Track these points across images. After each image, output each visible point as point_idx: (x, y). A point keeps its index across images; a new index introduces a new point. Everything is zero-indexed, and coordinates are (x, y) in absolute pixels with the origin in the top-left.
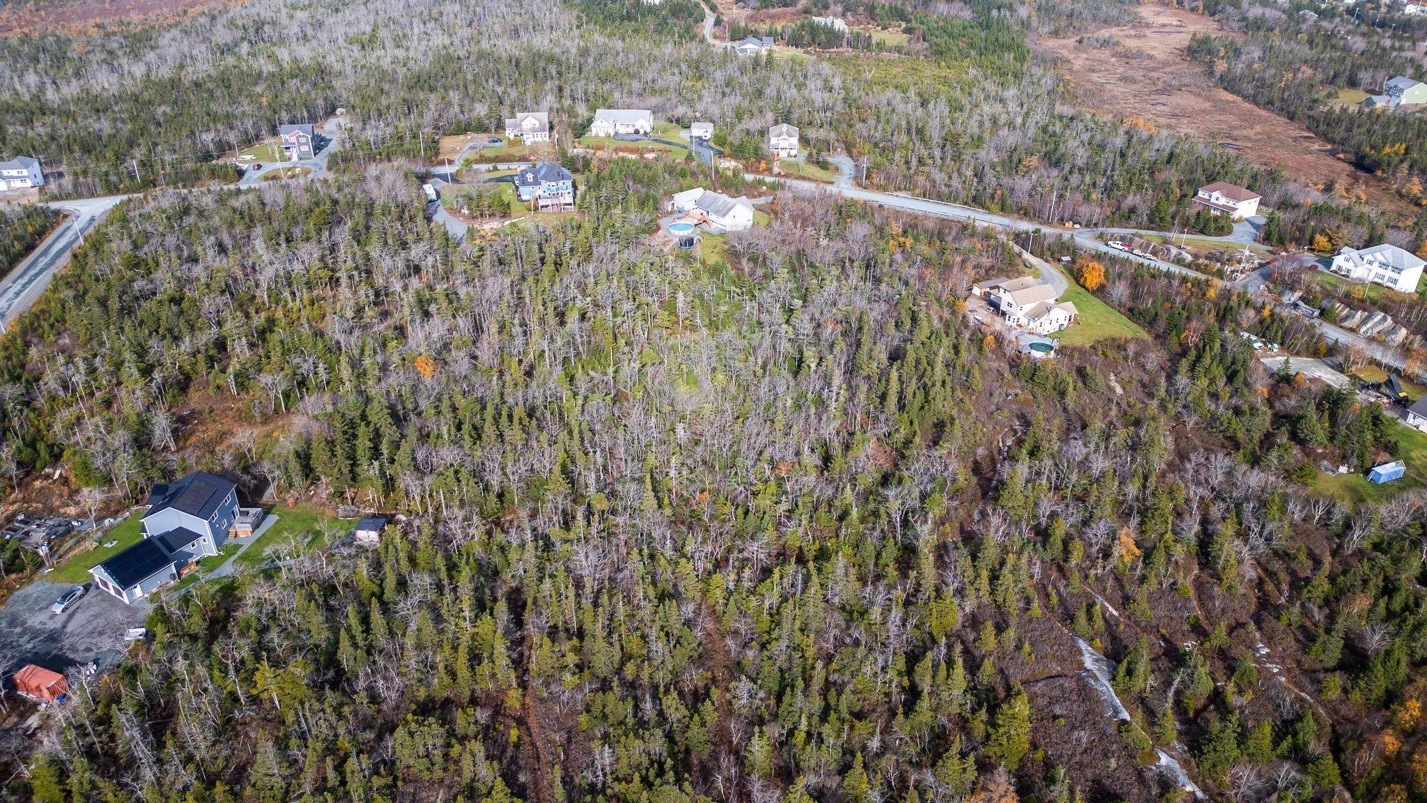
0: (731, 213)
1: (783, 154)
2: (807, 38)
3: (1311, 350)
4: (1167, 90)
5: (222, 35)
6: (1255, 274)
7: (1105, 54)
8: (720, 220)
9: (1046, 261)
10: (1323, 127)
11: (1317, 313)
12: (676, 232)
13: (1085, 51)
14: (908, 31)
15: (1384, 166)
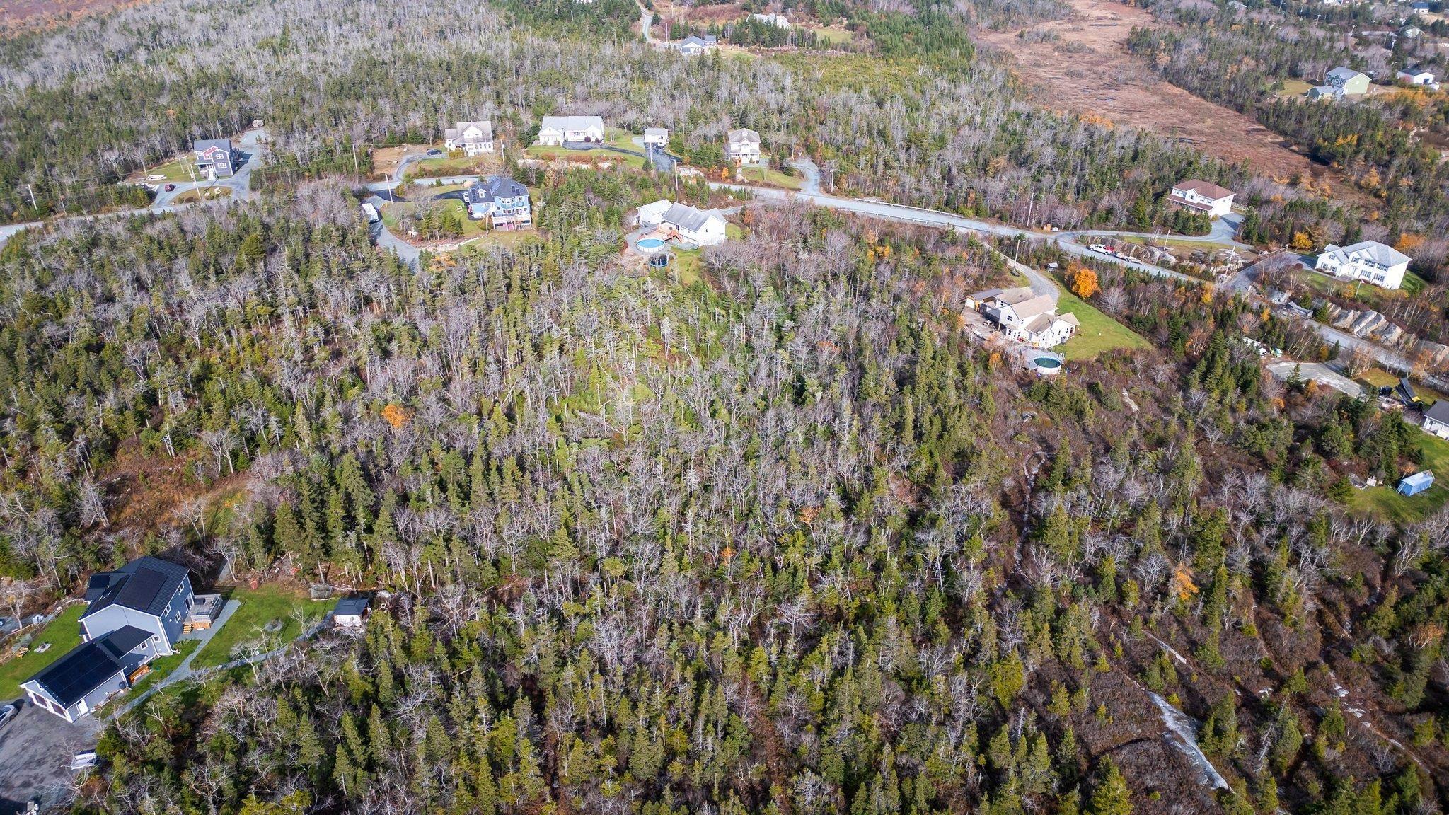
0: (703, 227)
1: (745, 160)
2: (751, 36)
3: (1314, 354)
4: (1114, 84)
5: (115, 41)
6: (1241, 275)
7: (1047, 48)
8: (692, 235)
9: (1033, 268)
10: (1272, 119)
11: (1310, 314)
12: (646, 250)
13: (1027, 45)
14: (851, 27)
15: (1339, 157)
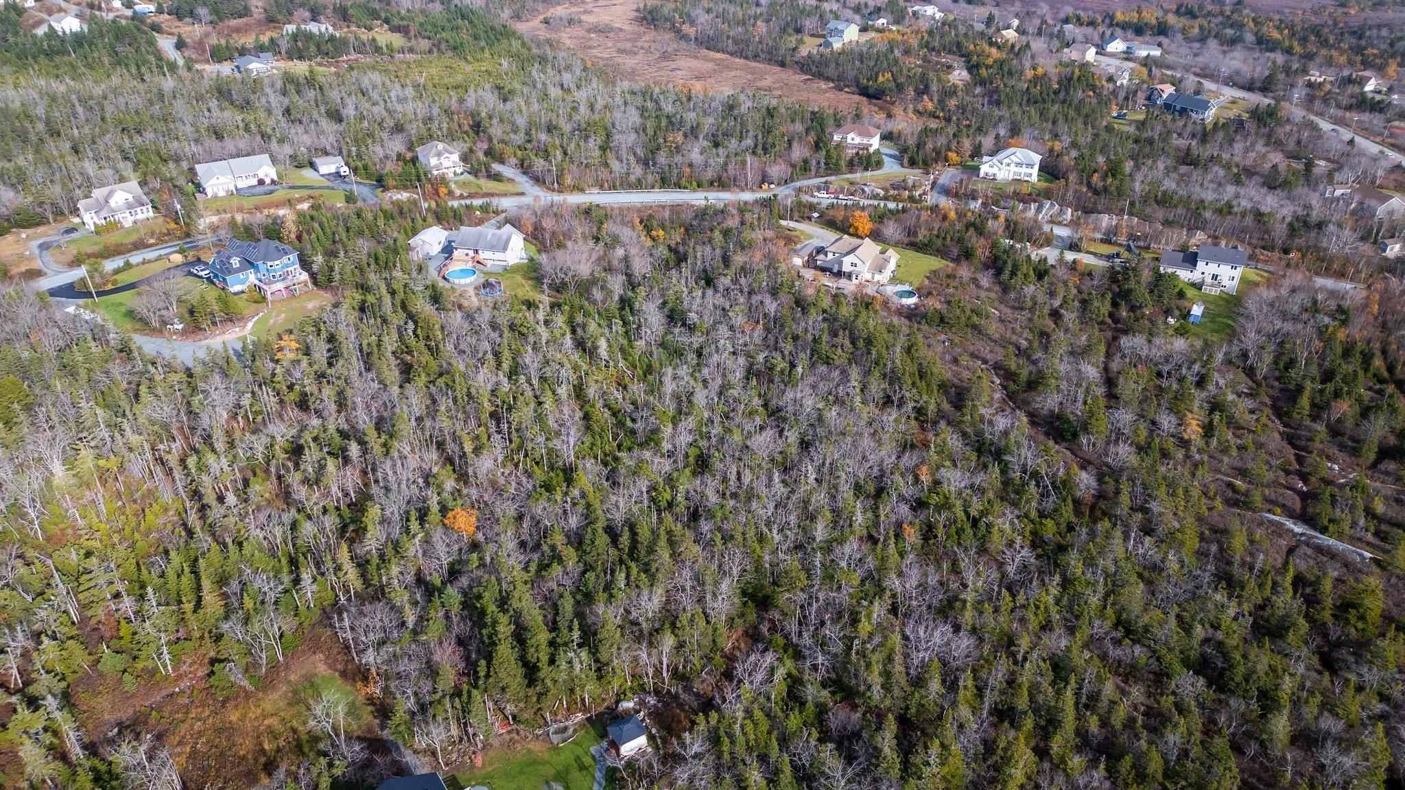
0: (508, 245)
1: (451, 174)
4: (667, 57)
6: (936, 193)
8: (499, 256)
9: (796, 221)
10: (814, 69)
12: (463, 281)
13: (560, 30)
14: (396, 29)
15: (887, 92)
